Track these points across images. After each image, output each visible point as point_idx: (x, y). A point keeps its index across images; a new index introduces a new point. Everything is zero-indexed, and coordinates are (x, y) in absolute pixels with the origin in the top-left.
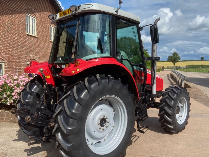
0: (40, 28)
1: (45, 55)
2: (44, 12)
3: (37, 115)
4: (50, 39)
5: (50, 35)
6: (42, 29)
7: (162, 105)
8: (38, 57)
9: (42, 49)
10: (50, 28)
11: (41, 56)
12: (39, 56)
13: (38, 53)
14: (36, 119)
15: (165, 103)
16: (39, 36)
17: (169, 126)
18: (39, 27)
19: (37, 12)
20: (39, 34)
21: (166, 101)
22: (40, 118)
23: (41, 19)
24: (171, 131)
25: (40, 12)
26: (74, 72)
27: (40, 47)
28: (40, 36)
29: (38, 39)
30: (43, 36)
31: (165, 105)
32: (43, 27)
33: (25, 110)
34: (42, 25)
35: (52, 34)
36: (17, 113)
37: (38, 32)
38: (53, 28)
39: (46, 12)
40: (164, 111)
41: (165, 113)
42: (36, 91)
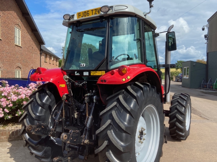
0: (4, 29)
1: (10, 60)
2: (9, 11)
3: (73, 131)
4: (15, 43)
5: (14, 38)
6: (6, 30)
7: (174, 112)
8: (2, 63)
9: (7, 53)
10: (15, 29)
11: (5, 62)
12: (3, 61)
13: (2, 57)
14: (72, 137)
15: (176, 111)
16: (3, 38)
17: (181, 133)
18: (3, 27)
19: (2, 11)
20: (3, 35)
21: (176, 109)
22: (75, 134)
23: (6, 19)
24: (181, 138)
25: (5, 10)
26: (125, 80)
27: (4, 51)
28: (5, 39)
29: (2, 42)
30: (7, 39)
31: (176, 112)
32: (7, 28)
33: (42, 127)
34: (6, 26)
35: (16, 37)
36: (34, 130)
37: (2, 34)
38: (17, 29)
39: (10, 11)
40: (175, 119)
41: (176, 121)
42: (48, 103)
